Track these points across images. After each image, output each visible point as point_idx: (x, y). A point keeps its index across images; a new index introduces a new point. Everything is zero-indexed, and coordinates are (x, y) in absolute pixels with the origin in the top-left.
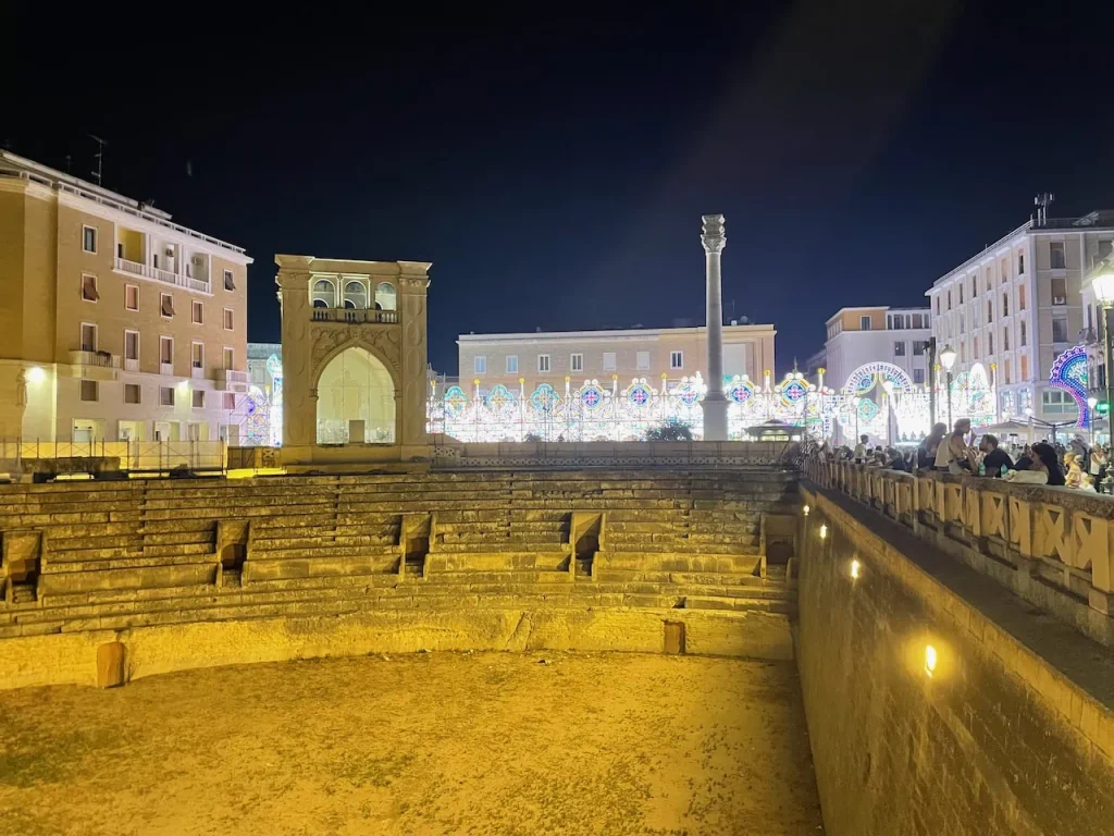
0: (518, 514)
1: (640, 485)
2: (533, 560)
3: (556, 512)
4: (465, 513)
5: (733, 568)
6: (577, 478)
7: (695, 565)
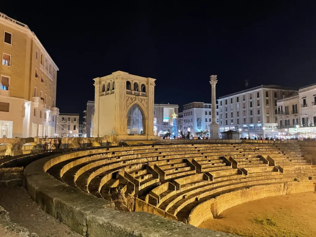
0: (247, 156)
1: (265, 147)
2: (266, 169)
3: (255, 155)
4: (234, 156)
5: (311, 168)
6: (248, 145)
7: (303, 168)
